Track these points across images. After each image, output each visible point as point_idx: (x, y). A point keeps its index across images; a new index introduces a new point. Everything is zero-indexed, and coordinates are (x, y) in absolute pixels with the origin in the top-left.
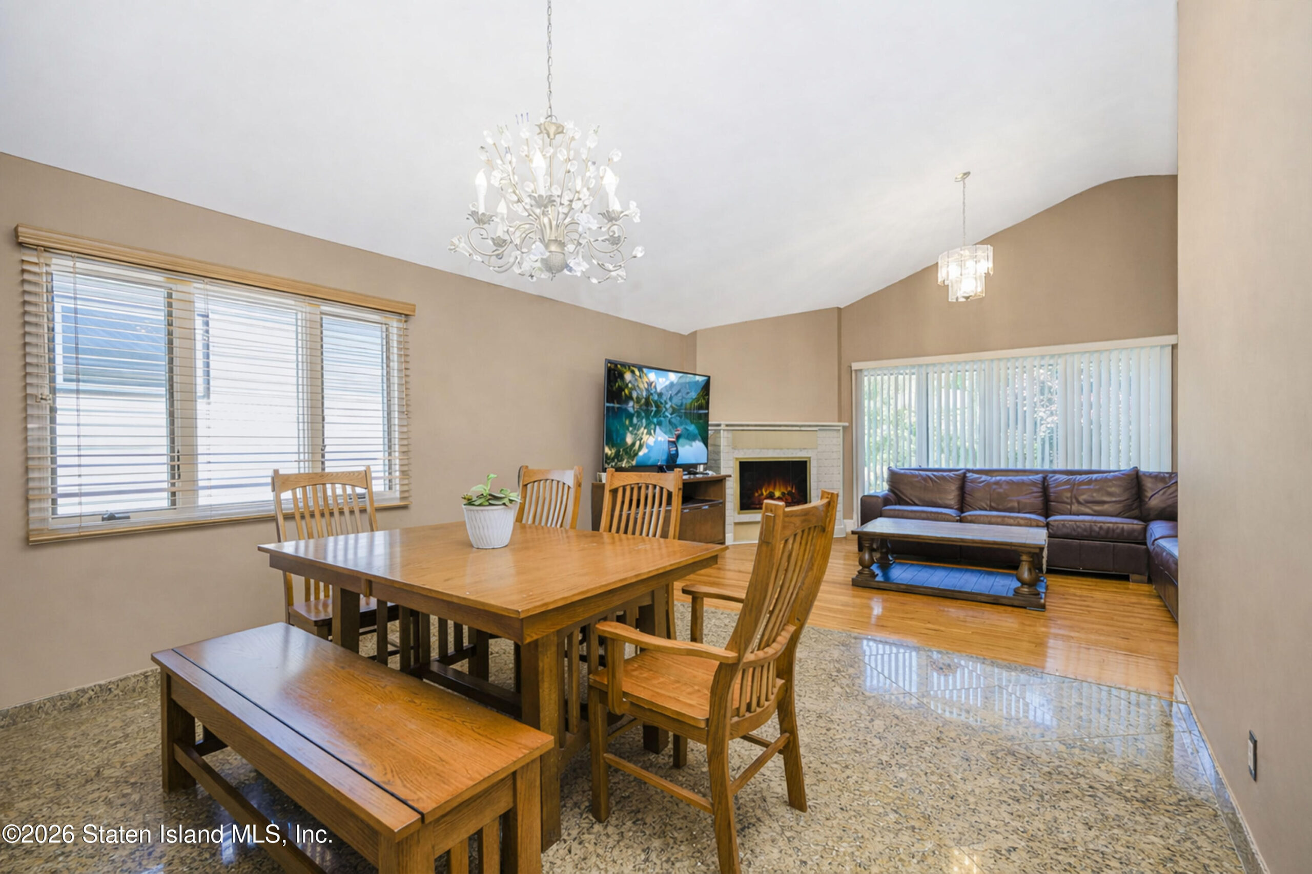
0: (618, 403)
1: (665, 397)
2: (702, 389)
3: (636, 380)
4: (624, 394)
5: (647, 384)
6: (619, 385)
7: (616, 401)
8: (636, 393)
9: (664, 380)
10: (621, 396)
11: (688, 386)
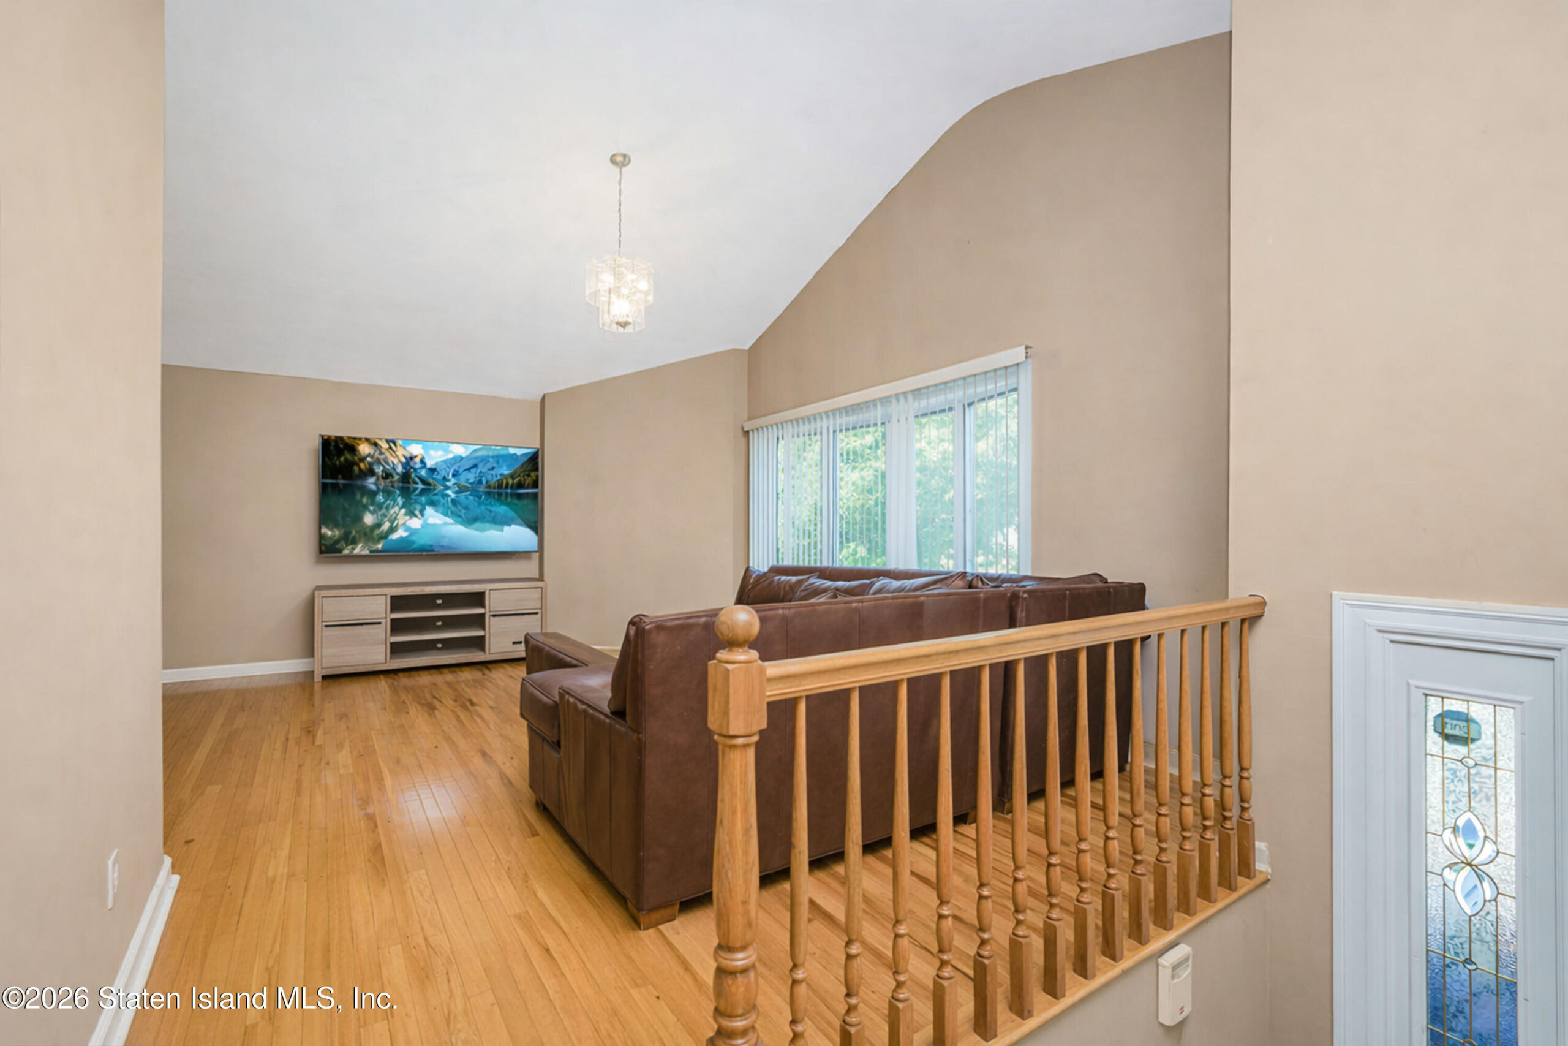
0: (344, 478)
1: (443, 473)
2: (519, 464)
3: (381, 453)
4: (356, 468)
5: (405, 457)
6: (346, 459)
7: (340, 476)
8: (381, 468)
9: (440, 453)
10: (351, 471)
11: (491, 460)
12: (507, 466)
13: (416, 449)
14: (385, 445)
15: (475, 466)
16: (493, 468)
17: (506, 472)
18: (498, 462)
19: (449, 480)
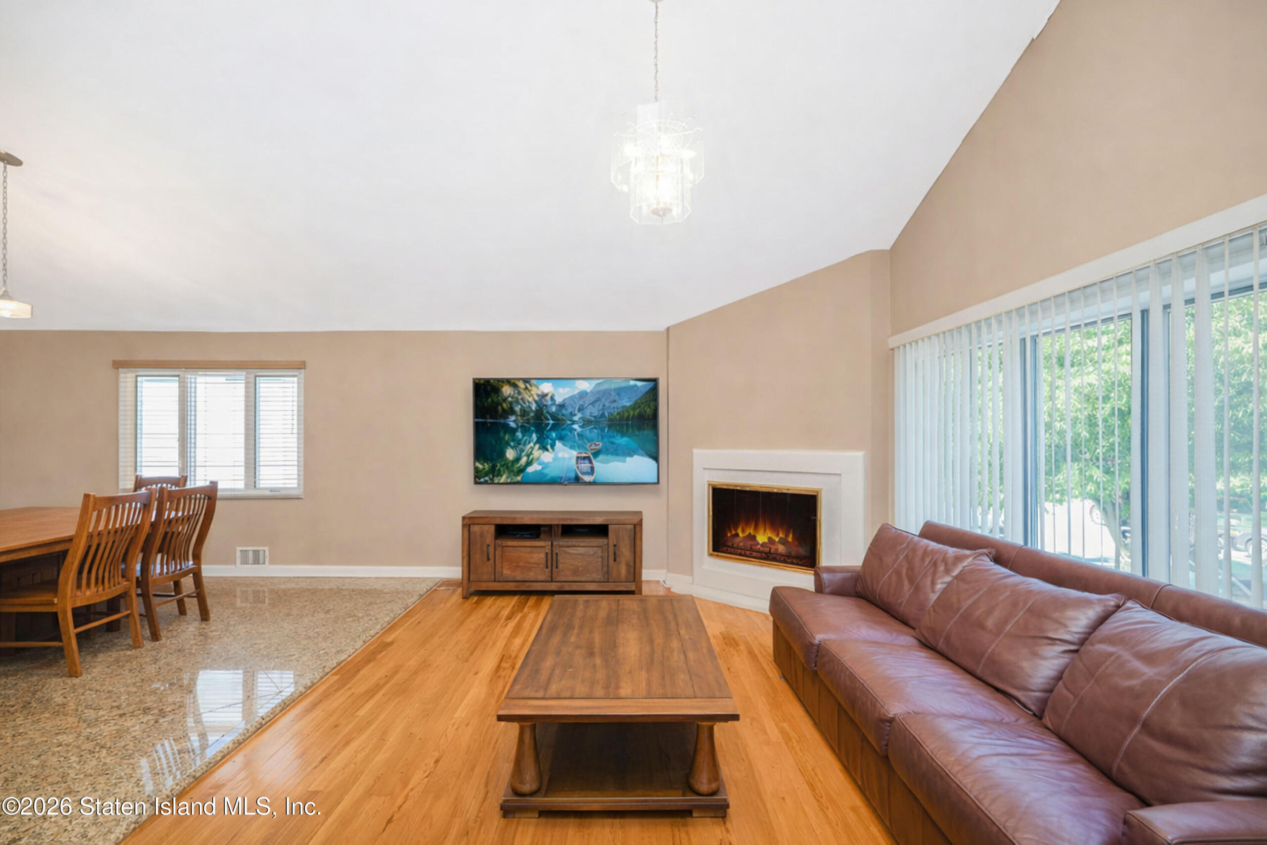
0: (491, 418)
1: (570, 410)
2: (640, 395)
3: (519, 393)
4: (500, 407)
5: (538, 395)
6: (492, 401)
7: (488, 416)
8: (519, 406)
9: (567, 389)
10: (496, 411)
11: (613, 393)
12: (629, 398)
13: (546, 388)
14: (521, 385)
15: (598, 400)
16: (615, 401)
17: (628, 404)
18: (618, 394)
19: (575, 415)
